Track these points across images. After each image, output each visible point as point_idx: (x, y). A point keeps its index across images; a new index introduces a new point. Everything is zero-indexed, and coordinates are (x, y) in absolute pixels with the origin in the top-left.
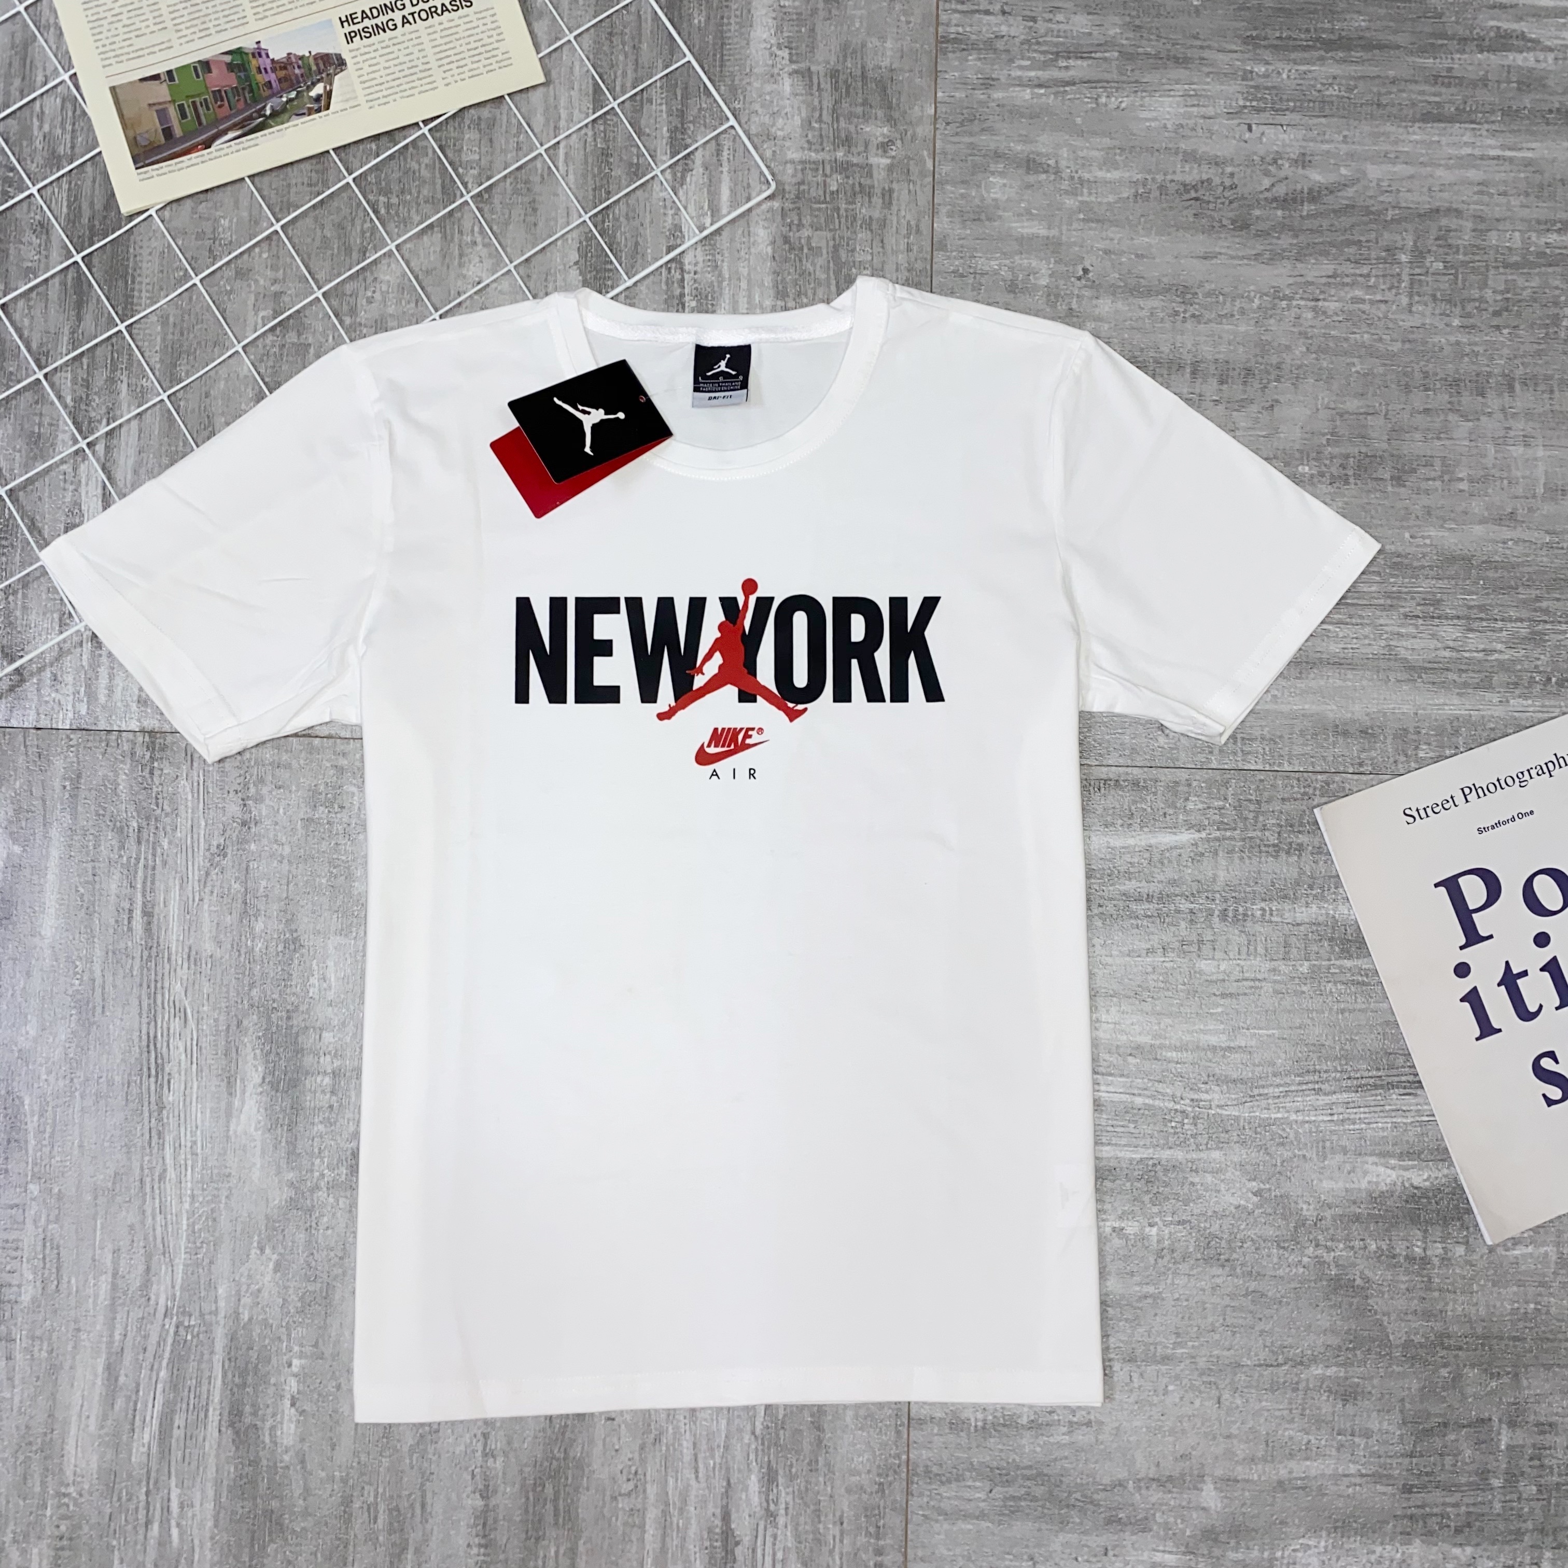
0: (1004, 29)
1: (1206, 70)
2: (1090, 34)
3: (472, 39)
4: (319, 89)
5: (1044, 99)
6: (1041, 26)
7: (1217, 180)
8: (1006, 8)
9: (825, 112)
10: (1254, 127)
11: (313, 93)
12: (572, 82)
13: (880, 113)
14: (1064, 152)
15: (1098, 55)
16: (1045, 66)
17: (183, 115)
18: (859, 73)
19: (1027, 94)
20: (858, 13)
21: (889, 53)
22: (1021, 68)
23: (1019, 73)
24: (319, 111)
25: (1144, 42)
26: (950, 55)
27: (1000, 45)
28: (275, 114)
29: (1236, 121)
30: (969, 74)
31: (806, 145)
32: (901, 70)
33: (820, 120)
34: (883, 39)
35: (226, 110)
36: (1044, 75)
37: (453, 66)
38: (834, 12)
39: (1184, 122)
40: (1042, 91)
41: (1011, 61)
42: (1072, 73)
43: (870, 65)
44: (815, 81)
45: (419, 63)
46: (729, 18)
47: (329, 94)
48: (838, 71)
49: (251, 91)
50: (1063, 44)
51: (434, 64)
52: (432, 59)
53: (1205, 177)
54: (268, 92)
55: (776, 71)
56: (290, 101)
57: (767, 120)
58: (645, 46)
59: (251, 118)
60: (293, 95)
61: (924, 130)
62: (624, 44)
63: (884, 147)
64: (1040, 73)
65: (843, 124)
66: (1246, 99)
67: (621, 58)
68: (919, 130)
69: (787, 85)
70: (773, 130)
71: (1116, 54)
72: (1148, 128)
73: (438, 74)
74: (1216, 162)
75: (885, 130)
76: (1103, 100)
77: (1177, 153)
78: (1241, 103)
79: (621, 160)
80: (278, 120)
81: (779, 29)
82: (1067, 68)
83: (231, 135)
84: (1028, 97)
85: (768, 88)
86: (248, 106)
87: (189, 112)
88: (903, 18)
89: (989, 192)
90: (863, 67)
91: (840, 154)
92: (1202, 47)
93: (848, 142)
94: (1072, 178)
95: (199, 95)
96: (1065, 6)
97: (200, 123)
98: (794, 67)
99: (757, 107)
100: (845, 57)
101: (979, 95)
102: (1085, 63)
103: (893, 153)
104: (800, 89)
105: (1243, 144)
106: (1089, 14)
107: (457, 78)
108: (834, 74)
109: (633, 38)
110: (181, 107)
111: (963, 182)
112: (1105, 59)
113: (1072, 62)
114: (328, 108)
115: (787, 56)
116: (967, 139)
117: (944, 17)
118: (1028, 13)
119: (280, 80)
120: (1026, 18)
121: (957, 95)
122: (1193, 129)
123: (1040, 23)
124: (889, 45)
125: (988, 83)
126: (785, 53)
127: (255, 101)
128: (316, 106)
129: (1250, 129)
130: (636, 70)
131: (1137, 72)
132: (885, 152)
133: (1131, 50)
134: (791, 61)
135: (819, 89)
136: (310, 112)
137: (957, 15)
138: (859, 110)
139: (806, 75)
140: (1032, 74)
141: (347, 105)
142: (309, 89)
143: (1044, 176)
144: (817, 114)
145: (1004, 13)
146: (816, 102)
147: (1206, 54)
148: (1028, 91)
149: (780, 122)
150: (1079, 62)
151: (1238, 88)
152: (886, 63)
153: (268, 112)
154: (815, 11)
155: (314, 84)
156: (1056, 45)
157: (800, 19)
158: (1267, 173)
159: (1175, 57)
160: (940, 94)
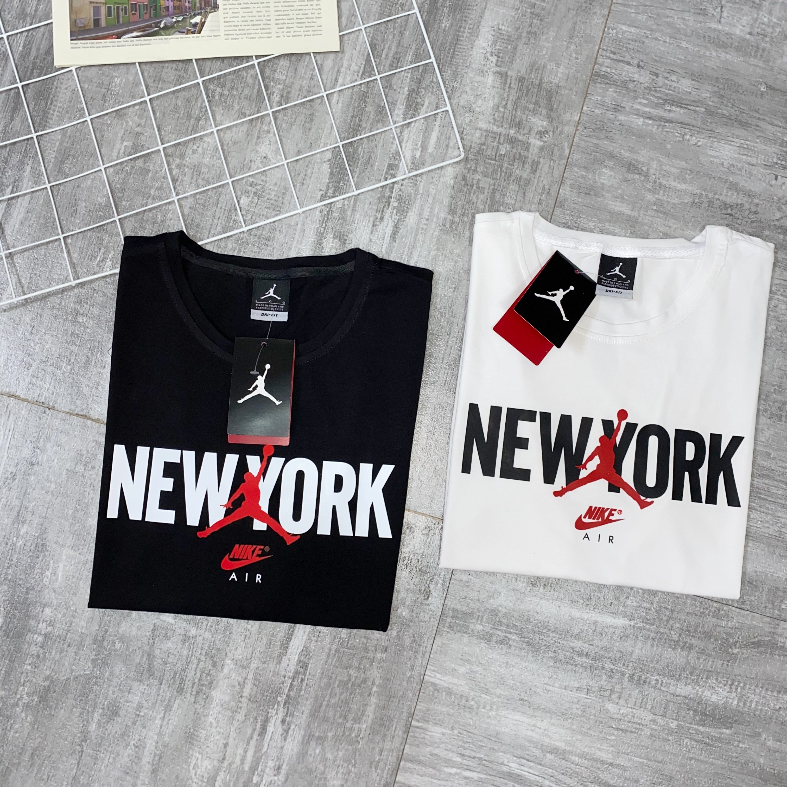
0: (636, 77)
1: (759, 134)
2: (690, 93)
3: (301, 12)
4: (197, 19)
5: (650, 128)
6: (660, 81)
7: (747, 206)
8: (641, 64)
9: (509, 102)
10: (779, 177)
11: (193, 21)
12: (356, 45)
13: (544, 112)
14: (654, 164)
15: (692, 108)
16: (657, 106)
17: (109, 14)
18: (538, 83)
19: (640, 121)
20: (547, 45)
21: (560, 75)
22: (640, 103)
23: (638, 107)
24: (193, 33)
25: (723, 107)
26: (598, 85)
27: (631, 86)
28: (166, 28)
29: (768, 171)
30: (607, 100)
31: (492, 121)
32: (565, 87)
33: (505, 107)
34: (558, 65)
35: (136, 18)
36: (655, 112)
37: (285, 26)
38: (532, 41)
39: (735, 164)
40: (650, 122)
41: (635, 98)
42: (672, 115)
43: (546, 80)
44: (509, 81)
45: (264, 18)
46: (465, 28)
47: (203, 24)
48: (524, 78)
49: (155, 10)
50: (671, 95)
51: (273, 22)
52: (273, 18)
53: (740, 202)
54: (165, 13)
55: (485, 69)
56: (178, 22)
57: (472, 99)
58: (407, 33)
59: (150, 26)
60: (180, 19)
61: (569, 129)
62: (394, 29)
63: (541, 134)
64: (652, 110)
65: (519, 113)
66: (779, 159)
67: (391, 37)
68: (566, 129)
69: (490, 79)
70: (474, 106)
71: (703, 110)
72: (711, 162)
73: (274, 29)
74: (750, 195)
75: (545, 124)
76: (688, 137)
77: (726, 182)
78: (775, 160)
79: (374, 101)
80: (167, 32)
81: (495, 43)
82: (670, 111)
83: (135, 34)
84: (640, 123)
85: (478, 78)
86: (150, 18)
87: (114, 13)
88: (574, 55)
89: (600, 178)
90: (541, 80)
91: (512, 132)
92: (759, 119)
93: (519, 125)
94: (655, 182)
95: (122, 4)
96: (679, 71)
97: (118, 22)
98: (498, 69)
99: (468, 89)
100: (531, 70)
101: (610, 115)
102: (682, 111)
103: (546, 139)
104: (498, 84)
105: (768, 187)
106: (693, 80)
107: (285, 34)
108: (521, 80)
109: (401, 27)
110: (109, 8)
111: (585, 167)
112: (695, 111)
113: (674, 108)
114: (200, 33)
115: (495, 61)
116: (595, 141)
117: (600, 60)
118: (654, 70)
119: (175, 7)
120: (652, 73)
121: (596, 111)
122: (740, 170)
123: (660, 78)
124: (561, 70)
125: (618, 108)
126: (494, 59)
127: (156, 16)
128: (192, 29)
129: (776, 179)
130: (398, 47)
131: (714, 125)
132: (541, 137)
133: (713, 110)
134: (496, 65)
135: (510, 87)
136: (188, 32)
137: (609, 61)
138: (531, 106)
139: (503, 76)
140: (647, 109)
141: (212, 34)
142: (191, 17)
143: (638, 176)
144: (504, 103)
145: (639, 66)
146: (505, 95)
147: (761, 124)
148: (642, 120)
149: (480, 102)
150: (678, 109)
151: (776, 151)
152: (556, 81)
153: (162, 26)
154: (519, 37)
155: (195, 15)
156: (667, 94)
157: (509, 40)
158: (780, 210)
159: (740, 121)
160: (585, 108)
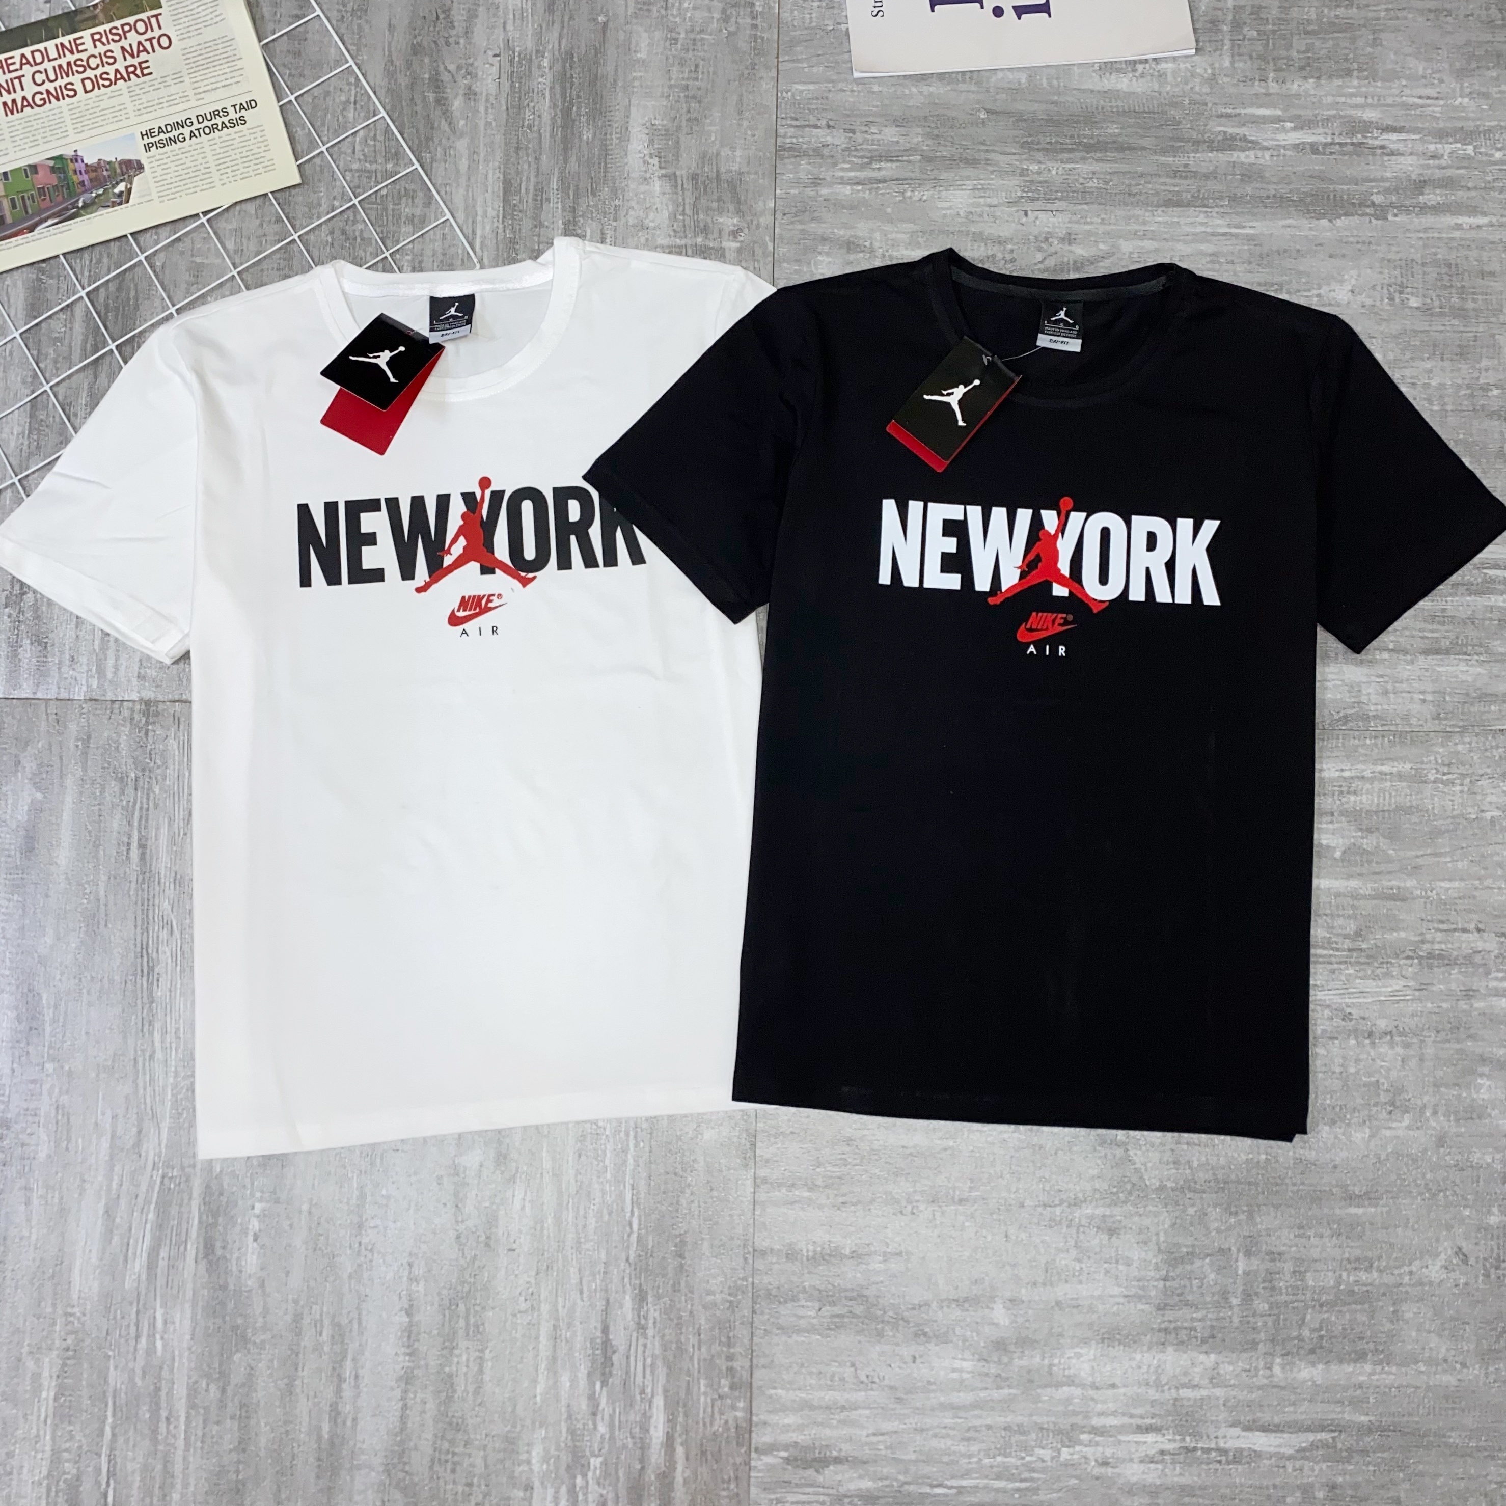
0: (829, 139)
1: (990, 168)
2: (898, 142)
5: (861, 194)
6: (859, 137)
7: (1000, 255)
8: (831, 123)
9: (687, 207)
10: (1029, 213)
12: (487, 186)
13: (731, 207)
14: (877, 236)
15: (905, 158)
16: (863, 167)
18: (714, 175)
19: (847, 190)
20: (713, 128)
21: (738, 160)
22: (843, 169)
23: (841, 174)
25: (941, 148)
26: (786, 161)
27: (826, 152)
29: (1014, 209)
30: (802, 175)
31: (672, 233)
32: (748, 173)
33: (684, 213)
34: (733, 149)
36: (862, 175)
38: (695, 128)
39: (973, 210)
40: (860, 188)
41: (835, 164)
42: (883, 173)
43: (723, 170)
44: (680, 183)
46: (611, 134)
48: (697, 175)
50: (876, 150)
53: (990, 253)
55: (648, 175)
57: (641, 213)
58: (544, 157)
61: (766, 220)
62: (528, 156)
63: (735, 233)
64: (858, 174)
65: (701, 216)
66: (1023, 191)
67: (526, 166)
68: (762, 220)
69: (657, 186)
70: (646, 222)
71: (919, 157)
72: (945, 216)
74: (1000, 241)
75: (735, 221)
76: (908, 194)
77: (967, 235)
78: (1019, 194)
79: (525, 246)
81: (651, 142)
82: (879, 169)
84: (848, 192)
85: (643, 188)
88: (749, 133)
89: (817, 269)
90: (718, 171)
91: (699, 240)
92: (987, 151)
93: (705, 230)
94: (884, 256)
96: (877, 120)
98: (663, 171)
99: (633, 204)
100: (703, 163)
101: (809, 192)
102: (894, 165)
103: (741, 239)
104: (668, 189)
105: (1019, 227)
106: (897, 126)
108: (694, 177)
109: (535, 152)
111: (796, 260)
112: (909, 162)
113: (883, 165)
115: (657, 163)
116: (800, 227)
117: (781, 131)
118: (848, 126)
120: (845, 130)
121: (792, 191)
122: (981, 216)
123: (858, 134)
124: (738, 153)
125: (816, 182)
126: (655, 161)
129: (1026, 214)
130: (537, 176)
131: (936, 171)
132: (735, 237)
133: (931, 154)
134: (660, 167)
135: (682, 189)
137: (792, 130)
138: (715, 205)
139: (672, 178)
140: (852, 174)
143: (861, 255)
144: (681, 209)
145: (829, 127)
146: (680, 200)
147: (991, 156)
148: (849, 188)
149: (652, 216)
150: (889, 165)
151: (1017, 183)
152: (735, 168)
154: (679, 128)
156: (870, 151)
157: (667, 134)
158: (1040, 249)
159: (966, 159)
160: (778, 192)
